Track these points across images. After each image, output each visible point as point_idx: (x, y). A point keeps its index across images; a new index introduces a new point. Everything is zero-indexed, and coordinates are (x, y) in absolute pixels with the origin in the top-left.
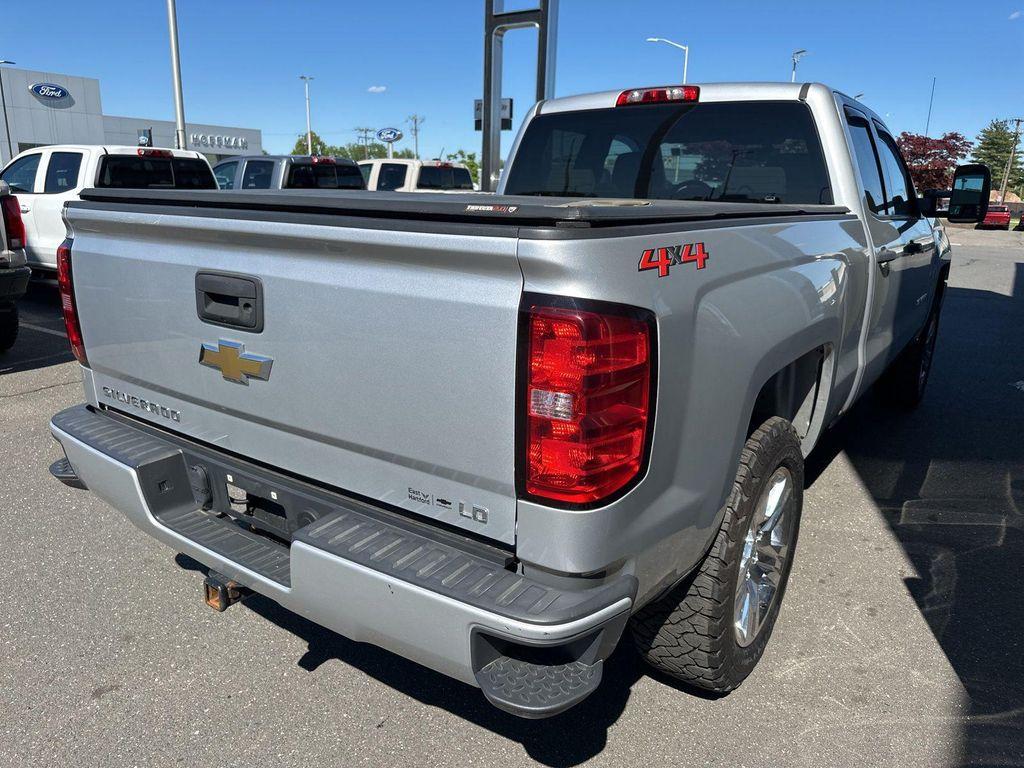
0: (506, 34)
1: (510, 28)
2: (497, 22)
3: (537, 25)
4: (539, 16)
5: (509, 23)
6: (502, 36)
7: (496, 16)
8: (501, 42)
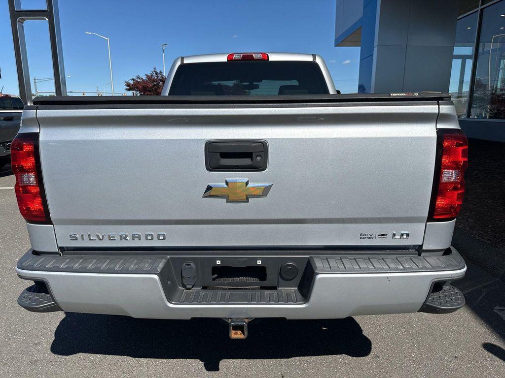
0: (25, 22)
1: (28, 19)
2: (17, 16)
3: (47, 19)
4: (49, 14)
5: (27, 16)
6: (23, 23)
7: (16, 11)
8: (23, 27)
